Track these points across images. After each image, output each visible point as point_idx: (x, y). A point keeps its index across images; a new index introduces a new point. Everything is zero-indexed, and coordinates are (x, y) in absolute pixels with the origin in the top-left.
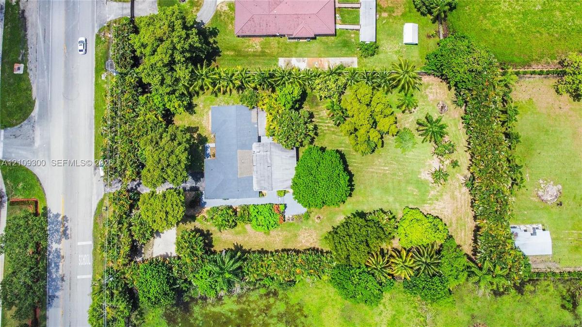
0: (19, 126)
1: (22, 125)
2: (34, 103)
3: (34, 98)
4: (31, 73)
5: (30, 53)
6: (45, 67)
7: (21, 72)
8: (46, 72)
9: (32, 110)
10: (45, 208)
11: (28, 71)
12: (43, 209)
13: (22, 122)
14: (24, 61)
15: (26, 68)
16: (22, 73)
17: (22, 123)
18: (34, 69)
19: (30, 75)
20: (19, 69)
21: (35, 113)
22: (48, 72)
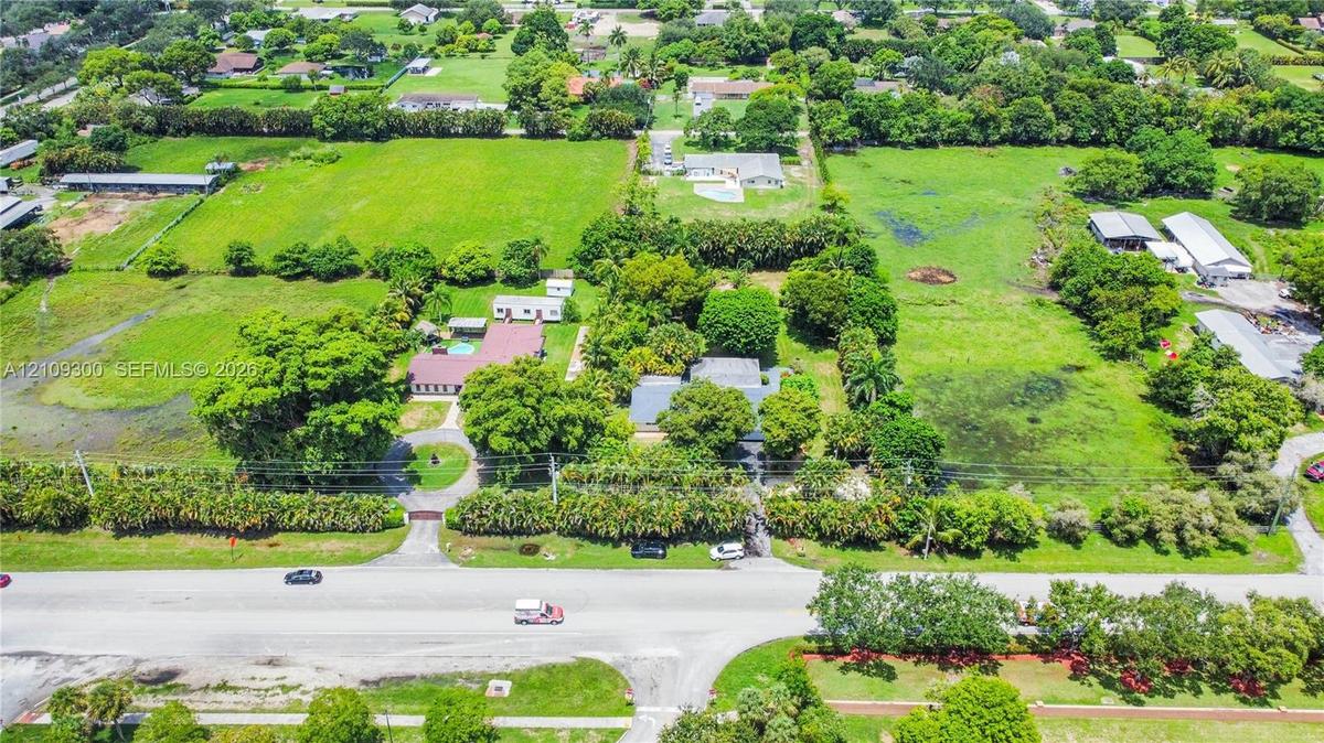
0: (631, 682)
1: (630, 678)
2: (585, 659)
3: (574, 660)
4: (515, 665)
5: (466, 669)
6: (507, 641)
7: (507, 685)
8: (519, 640)
9: (597, 663)
10: (808, 639)
11: (508, 671)
12: (809, 642)
13: (623, 678)
14: (484, 678)
15: (499, 676)
16: (510, 683)
17: (627, 677)
18: (507, 661)
19: (518, 667)
20: (499, 689)
21: (606, 657)
22: (520, 636)
